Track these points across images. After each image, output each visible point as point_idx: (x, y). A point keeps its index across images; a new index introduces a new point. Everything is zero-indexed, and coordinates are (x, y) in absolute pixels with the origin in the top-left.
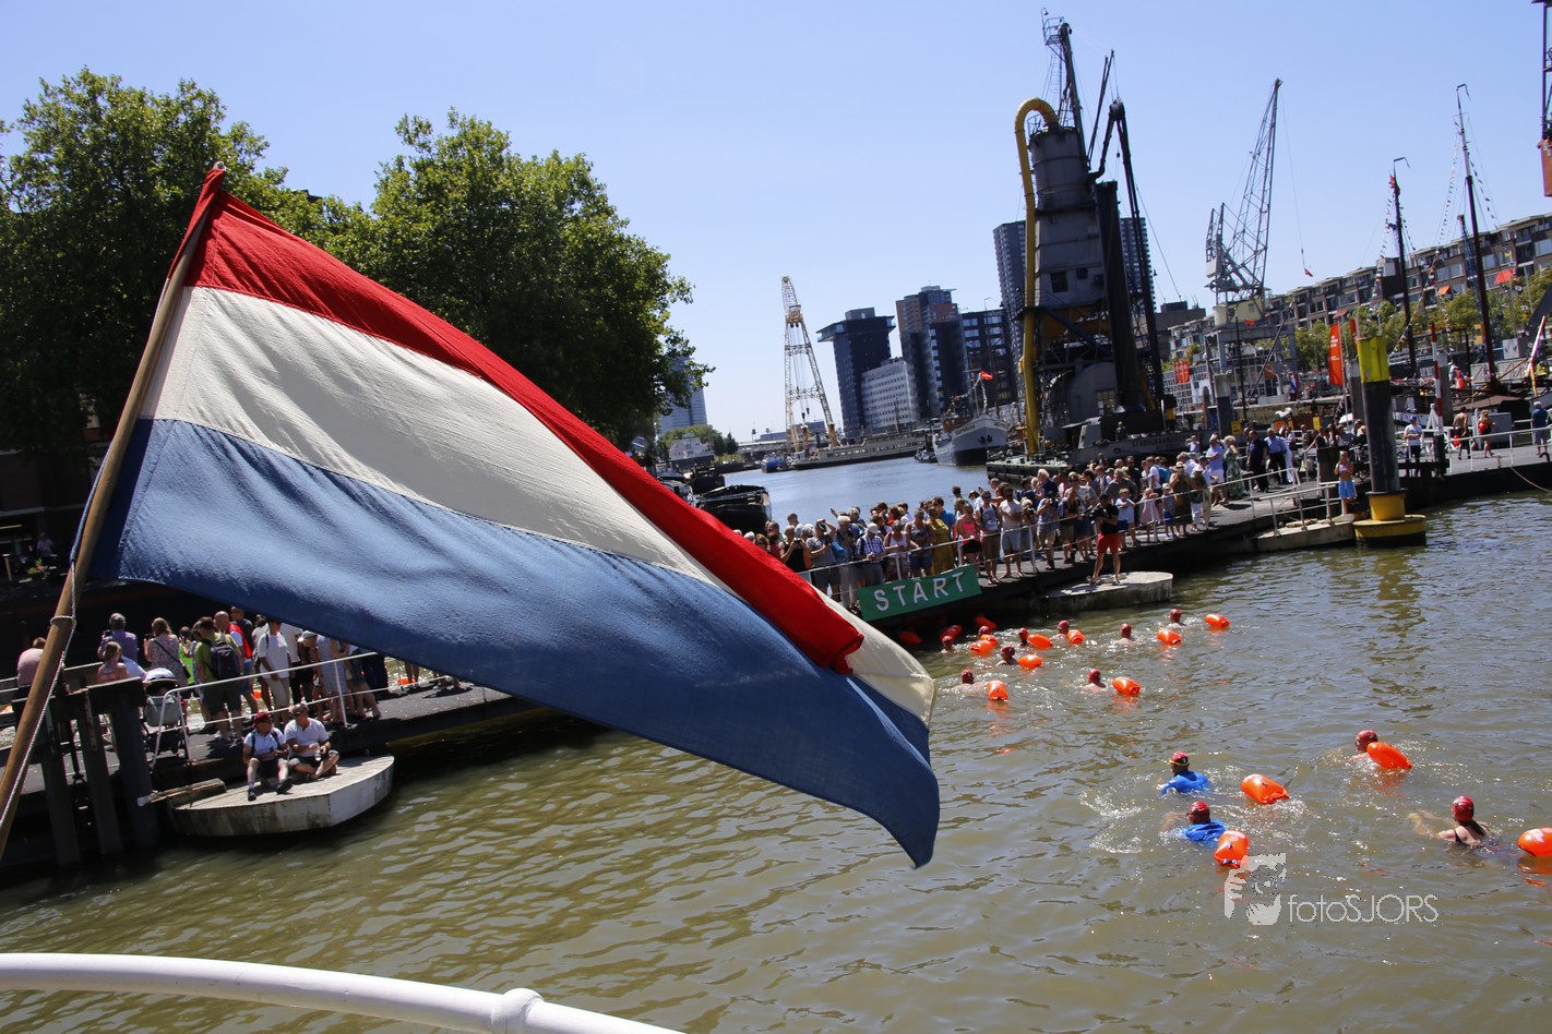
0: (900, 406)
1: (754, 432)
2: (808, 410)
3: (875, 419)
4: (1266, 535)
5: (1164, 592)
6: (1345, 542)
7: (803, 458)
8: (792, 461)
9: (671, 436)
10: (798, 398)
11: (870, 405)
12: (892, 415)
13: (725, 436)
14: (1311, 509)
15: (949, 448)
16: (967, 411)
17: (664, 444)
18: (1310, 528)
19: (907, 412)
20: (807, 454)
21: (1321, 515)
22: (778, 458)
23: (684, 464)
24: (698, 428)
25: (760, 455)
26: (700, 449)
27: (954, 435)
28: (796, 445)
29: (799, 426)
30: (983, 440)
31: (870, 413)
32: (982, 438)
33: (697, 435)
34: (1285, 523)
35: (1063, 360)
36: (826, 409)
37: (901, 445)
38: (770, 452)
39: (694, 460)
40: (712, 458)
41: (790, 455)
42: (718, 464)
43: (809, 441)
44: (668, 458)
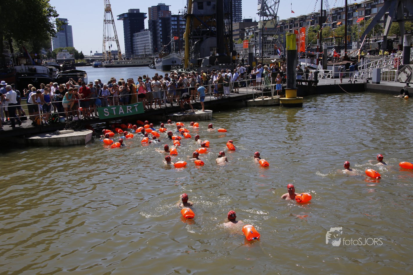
0: (146, 47)
1: (91, 52)
2: (111, 45)
3: (137, 51)
4: (250, 101)
5: (209, 117)
6: (276, 104)
7: (108, 63)
8: (104, 64)
9: (58, 50)
10: (108, 40)
11: (135, 46)
12: (143, 51)
13: (79, 52)
14: (267, 92)
15: (161, 64)
16: (168, 50)
17: (55, 53)
18: (265, 99)
19: (149, 50)
20: (110, 62)
21: (270, 95)
22: (99, 62)
23: (61, 61)
24: (69, 48)
25: (93, 61)
26: (69, 56)
27: (162, 59)
28: (106, 58)
29: (107, 51)
30: (173, 62)
31: (135, 49)
32: (173, 61)
33: (68, 51)
34: (257, 97)
35: (199, 35)
36: (118, 46)
37: (145, 62)
38: (96, 60)
39: (65, 60)
40: (74, 60)
41: (103, 62)
42: (75, 62)
43: (111, 57)
44: (56, 58)
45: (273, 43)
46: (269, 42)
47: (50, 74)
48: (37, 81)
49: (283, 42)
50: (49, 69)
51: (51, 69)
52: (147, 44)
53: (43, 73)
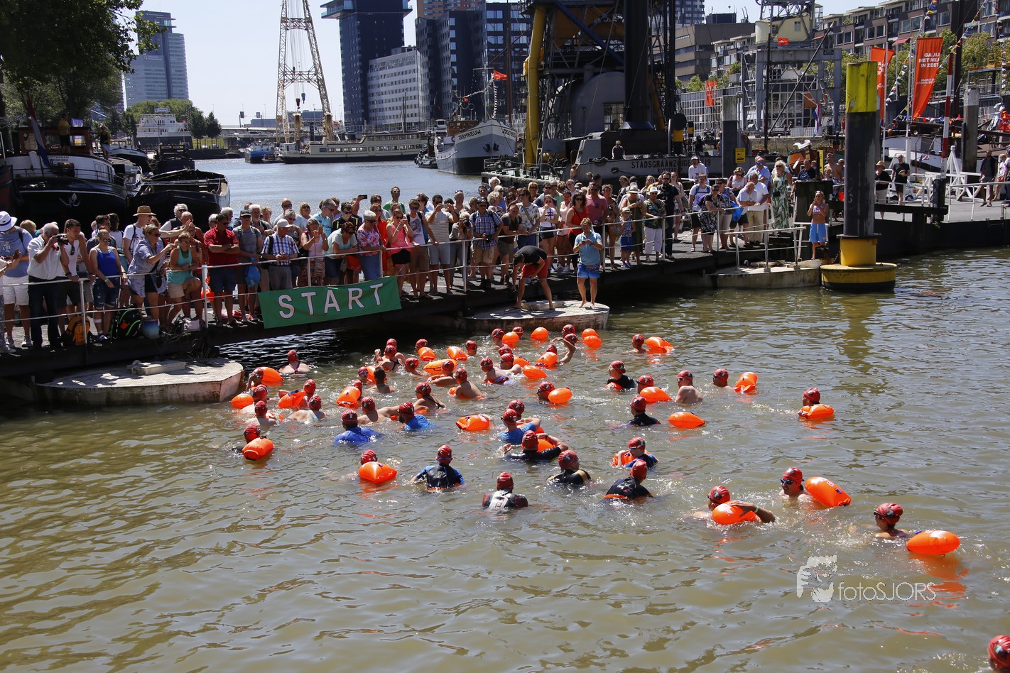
0: (409, 103)
1: (242, 115)
2: (303, 95)
3: (380, 114)
4: (727, 273)
5: (597, 326)
7: (293, 150)
8: (280, 152)
9: (140, 109)
10: (293, 81)
12: (398, 112)
13: (206, 115)
15: (451, 154)
16: (476, 110)
17: (132, 117)
19: (416, 111)
20: (298, 147)
22: (265, 148)
23: (149, 143)
24: (176, 103)
25: (246, 142)
26: (174, 128)
27: (457, 139)
28: (286, 135)
29: (290, 114)
30: (488, 149)
31: (376, 106)
32: (488, 146)
33: (172, 111)
36: (324, 97)
37: (403, 146)
38: (257, 139)
39: (162, 139)
40: (188, 139)
41: (278, 145)
42: (192, 147)
43: (301, 131)
44: (135, 134)
45: (800, 88)
46: (790, 86)
47: (116, 182)
48: (76, 202)
49: (832, 85)
50: (114, 166)
51: (120, 168)
52: (409, 94)
53: (95, 178)
